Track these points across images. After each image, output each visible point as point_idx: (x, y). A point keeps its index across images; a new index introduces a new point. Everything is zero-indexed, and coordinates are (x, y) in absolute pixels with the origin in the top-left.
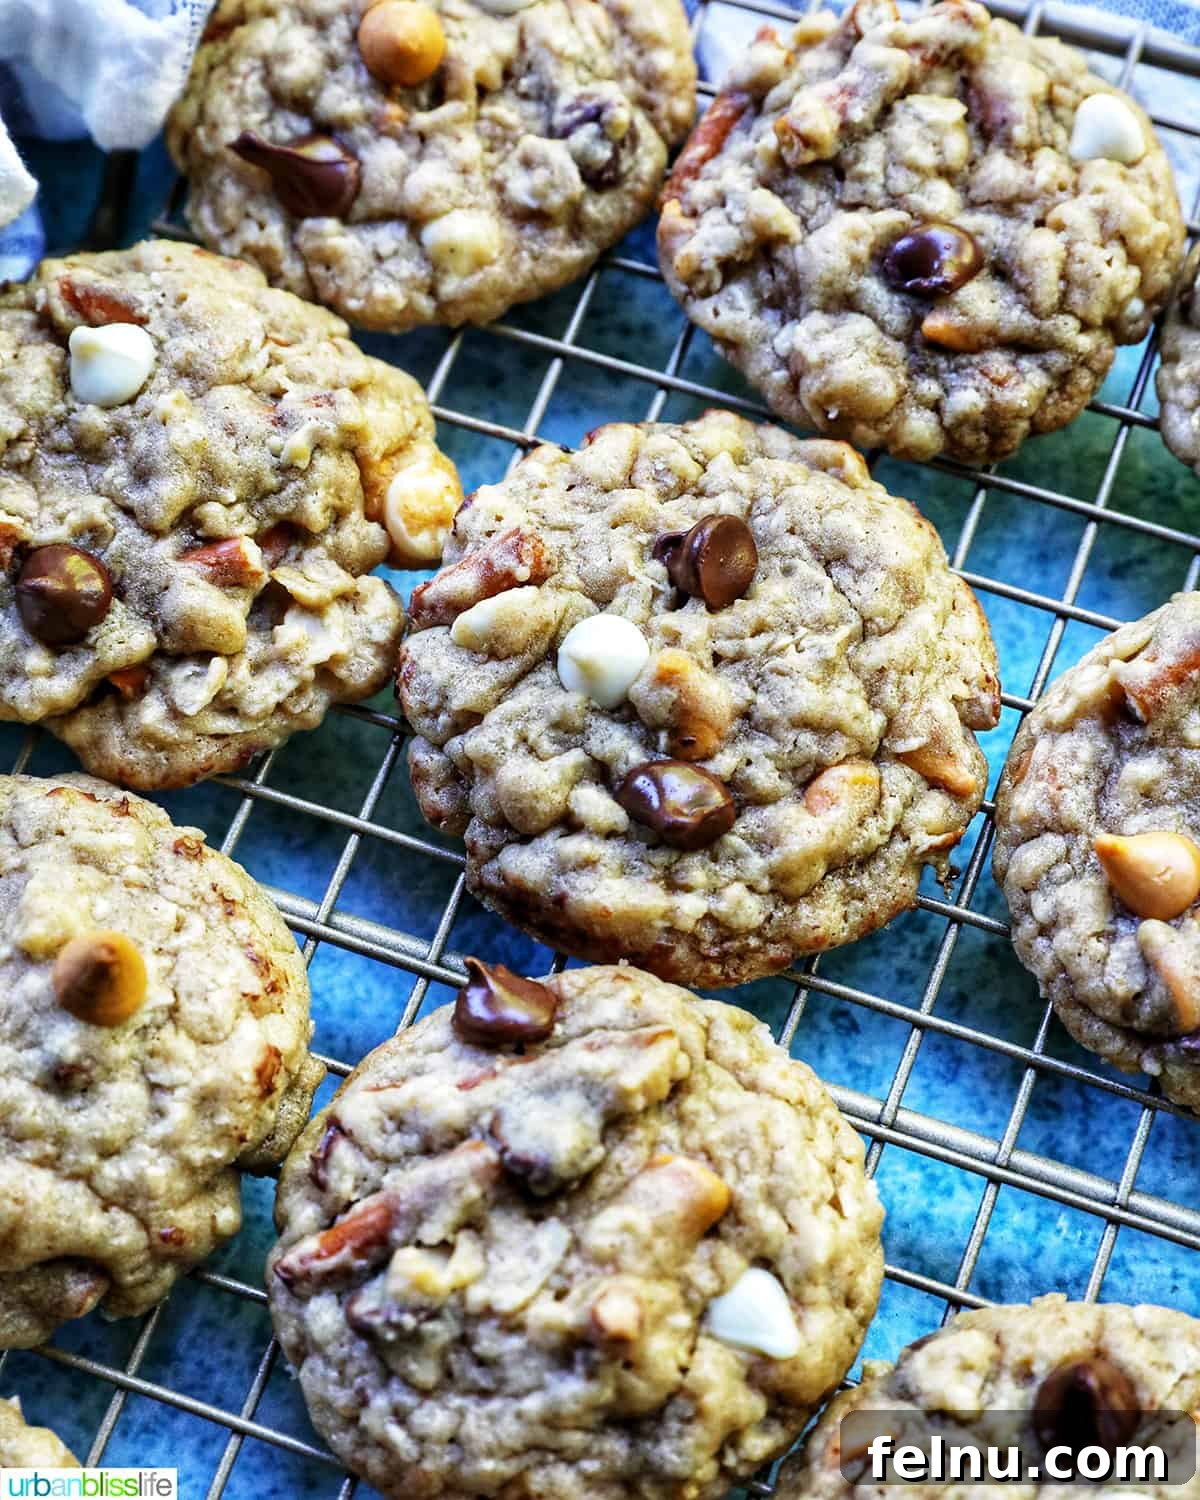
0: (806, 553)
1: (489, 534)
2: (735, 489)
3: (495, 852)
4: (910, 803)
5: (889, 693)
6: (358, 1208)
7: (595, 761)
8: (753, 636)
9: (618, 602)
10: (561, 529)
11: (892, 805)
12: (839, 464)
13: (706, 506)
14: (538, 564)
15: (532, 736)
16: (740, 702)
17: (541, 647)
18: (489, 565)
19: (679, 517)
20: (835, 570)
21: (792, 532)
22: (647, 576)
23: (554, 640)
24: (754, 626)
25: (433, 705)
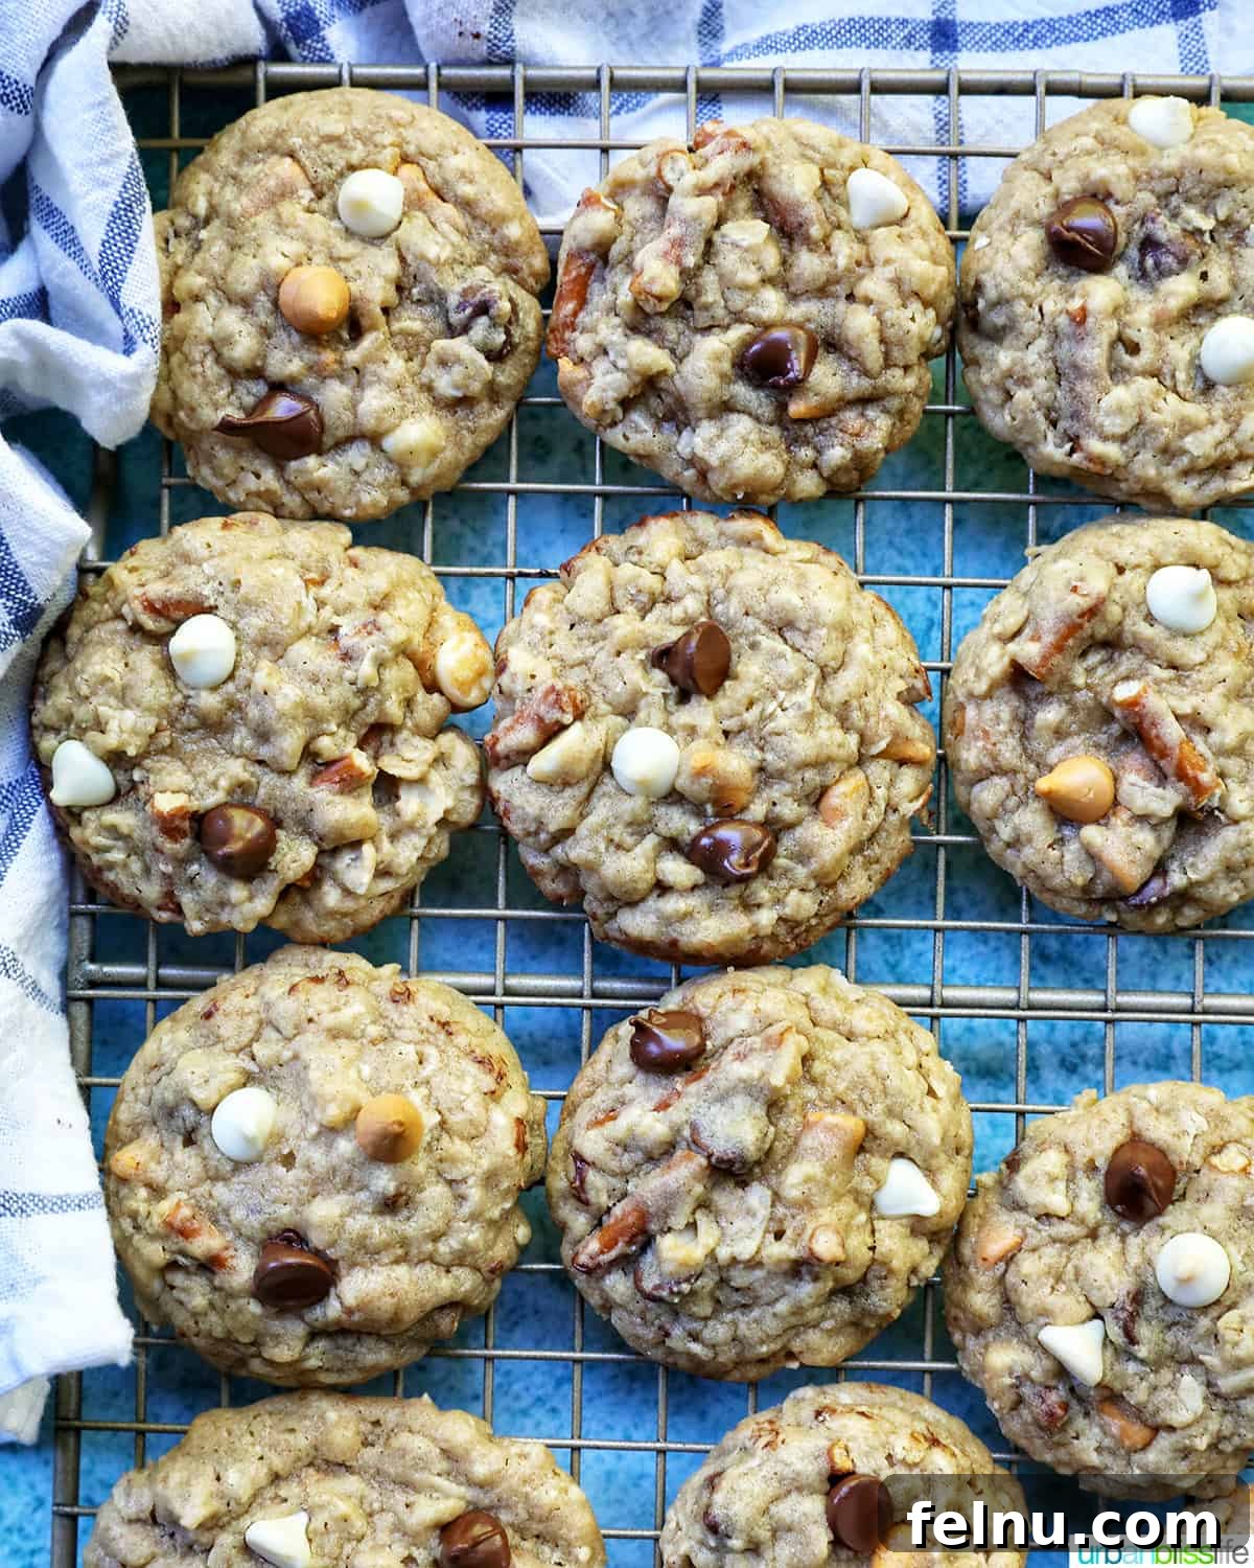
0: (764, 629)
1: (529, 690)
2: (693, 590)
3: (612, 916)
4: (891, 784)
5: (856, 716)
6: (617, 1211)
7: (665, 838)
8: (747, 710)
9: (642, 715)
10: (579, 665)
11: (880, 793)
12: (760, 537)
13: (677, 611)
14: (575, 707)
15: (616, 839)
16: (754, 763)
17: (599, 766)
18: (541, 719)
19: (663, 629)
20: (788, 635)
21: (747, 614)
22: (655, 686)
23: (605, 757)
24: (745, 701)
25: (532, 829)
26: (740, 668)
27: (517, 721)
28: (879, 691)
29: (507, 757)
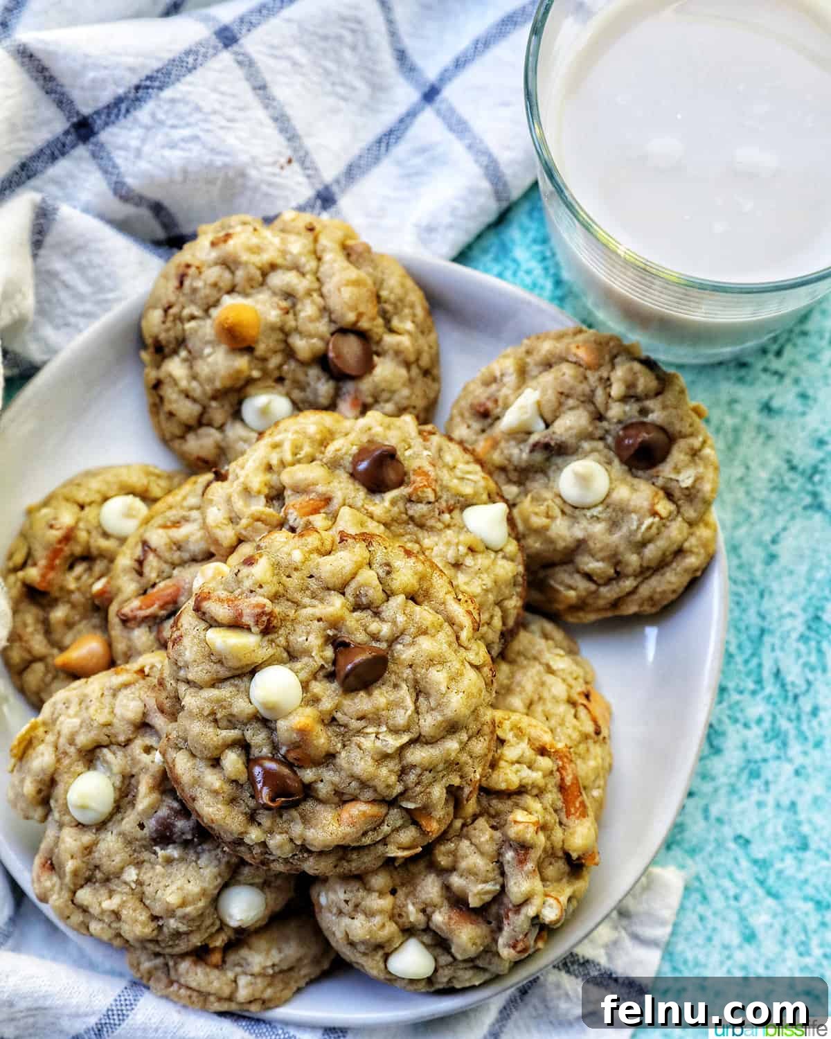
0: (411, 683)
1: (252, 592)
2: (394, 622)
4: (396, 830)
5: (412, 778)
7: (245, 740)
8: (358, 719)
9: (298, 665)
10: (293, 602)
12: (462, 628)
13: (374, 626)
15: (219, 716)
16: (332, 751)
17: (249, 669)
18: (241, 615)
19: (357, 627)
20: (421, 699)
21: (411, 666)
22: (321, 657)
23: (256, 667)
24: (360, 714)
25: (181, 664)
26: (376, 693)
27: (228, 600)
28: (441, 775)
29: (204, 613)
